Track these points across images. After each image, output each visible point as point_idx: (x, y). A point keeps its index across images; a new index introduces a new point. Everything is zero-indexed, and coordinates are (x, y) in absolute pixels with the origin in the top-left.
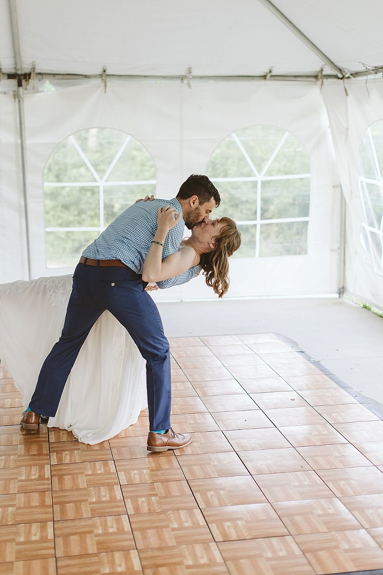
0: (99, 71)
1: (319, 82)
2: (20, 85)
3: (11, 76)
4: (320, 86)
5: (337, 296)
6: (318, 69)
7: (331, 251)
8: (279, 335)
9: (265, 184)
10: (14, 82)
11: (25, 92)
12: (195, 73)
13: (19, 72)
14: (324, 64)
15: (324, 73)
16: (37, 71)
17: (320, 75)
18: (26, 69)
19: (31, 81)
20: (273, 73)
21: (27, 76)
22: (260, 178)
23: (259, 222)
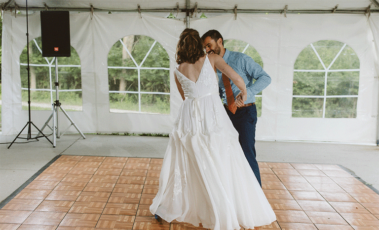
0: (232, 7)
1: (367, 14)
2: (188, 15)
3: (183, 11)
4: (368, 16)
5: (376, 145)
6: (367, 6)
7: (372, 117)
8: (341, 166)
9: (329, 74)
10: (185, 13)
11: (191, 19)
12: (289, 8)
13: (188, 8)
14: (371, 3)
15: (371, 9)
16: (198, 7)
17: (368, 9)
18: (192, 5)
19: (194, 13)
20: (338, 9)
21: (192, 11)
22: (327, 71)
23: (325, 97)
